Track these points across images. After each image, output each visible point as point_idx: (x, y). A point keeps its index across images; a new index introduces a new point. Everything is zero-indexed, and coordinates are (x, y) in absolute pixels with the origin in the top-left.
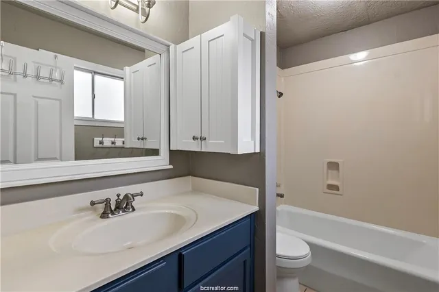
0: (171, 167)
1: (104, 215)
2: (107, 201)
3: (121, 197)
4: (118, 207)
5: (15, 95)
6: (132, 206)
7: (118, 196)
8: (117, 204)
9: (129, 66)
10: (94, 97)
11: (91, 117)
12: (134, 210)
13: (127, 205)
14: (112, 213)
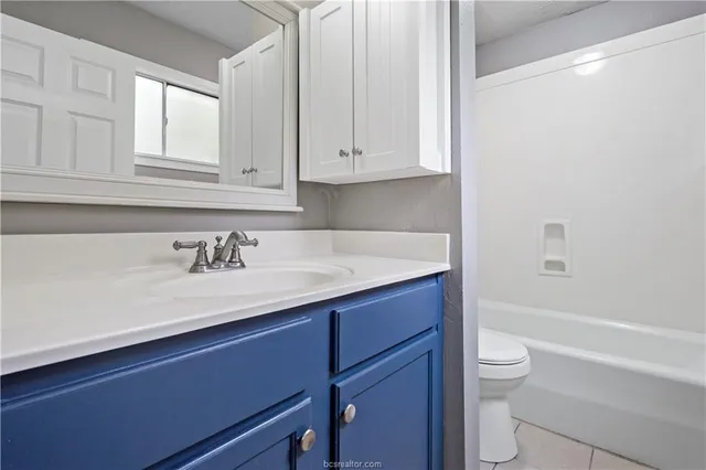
0: (300, 209)
1: (195, 269)
2: (201, 246)
3: (223, 243)
4: (218, 258)
5: (40, 108)
6: (240, 261)
7: (219, 239)
8: (216, 253)
9: (227, 58)
10: (165, 121)
11: (160, 154)
12: (243, 266)
13: (232, 258)
14: (209, 266)
